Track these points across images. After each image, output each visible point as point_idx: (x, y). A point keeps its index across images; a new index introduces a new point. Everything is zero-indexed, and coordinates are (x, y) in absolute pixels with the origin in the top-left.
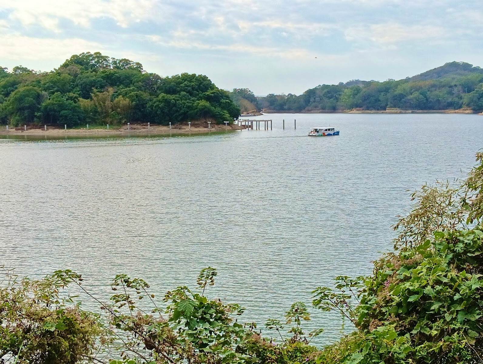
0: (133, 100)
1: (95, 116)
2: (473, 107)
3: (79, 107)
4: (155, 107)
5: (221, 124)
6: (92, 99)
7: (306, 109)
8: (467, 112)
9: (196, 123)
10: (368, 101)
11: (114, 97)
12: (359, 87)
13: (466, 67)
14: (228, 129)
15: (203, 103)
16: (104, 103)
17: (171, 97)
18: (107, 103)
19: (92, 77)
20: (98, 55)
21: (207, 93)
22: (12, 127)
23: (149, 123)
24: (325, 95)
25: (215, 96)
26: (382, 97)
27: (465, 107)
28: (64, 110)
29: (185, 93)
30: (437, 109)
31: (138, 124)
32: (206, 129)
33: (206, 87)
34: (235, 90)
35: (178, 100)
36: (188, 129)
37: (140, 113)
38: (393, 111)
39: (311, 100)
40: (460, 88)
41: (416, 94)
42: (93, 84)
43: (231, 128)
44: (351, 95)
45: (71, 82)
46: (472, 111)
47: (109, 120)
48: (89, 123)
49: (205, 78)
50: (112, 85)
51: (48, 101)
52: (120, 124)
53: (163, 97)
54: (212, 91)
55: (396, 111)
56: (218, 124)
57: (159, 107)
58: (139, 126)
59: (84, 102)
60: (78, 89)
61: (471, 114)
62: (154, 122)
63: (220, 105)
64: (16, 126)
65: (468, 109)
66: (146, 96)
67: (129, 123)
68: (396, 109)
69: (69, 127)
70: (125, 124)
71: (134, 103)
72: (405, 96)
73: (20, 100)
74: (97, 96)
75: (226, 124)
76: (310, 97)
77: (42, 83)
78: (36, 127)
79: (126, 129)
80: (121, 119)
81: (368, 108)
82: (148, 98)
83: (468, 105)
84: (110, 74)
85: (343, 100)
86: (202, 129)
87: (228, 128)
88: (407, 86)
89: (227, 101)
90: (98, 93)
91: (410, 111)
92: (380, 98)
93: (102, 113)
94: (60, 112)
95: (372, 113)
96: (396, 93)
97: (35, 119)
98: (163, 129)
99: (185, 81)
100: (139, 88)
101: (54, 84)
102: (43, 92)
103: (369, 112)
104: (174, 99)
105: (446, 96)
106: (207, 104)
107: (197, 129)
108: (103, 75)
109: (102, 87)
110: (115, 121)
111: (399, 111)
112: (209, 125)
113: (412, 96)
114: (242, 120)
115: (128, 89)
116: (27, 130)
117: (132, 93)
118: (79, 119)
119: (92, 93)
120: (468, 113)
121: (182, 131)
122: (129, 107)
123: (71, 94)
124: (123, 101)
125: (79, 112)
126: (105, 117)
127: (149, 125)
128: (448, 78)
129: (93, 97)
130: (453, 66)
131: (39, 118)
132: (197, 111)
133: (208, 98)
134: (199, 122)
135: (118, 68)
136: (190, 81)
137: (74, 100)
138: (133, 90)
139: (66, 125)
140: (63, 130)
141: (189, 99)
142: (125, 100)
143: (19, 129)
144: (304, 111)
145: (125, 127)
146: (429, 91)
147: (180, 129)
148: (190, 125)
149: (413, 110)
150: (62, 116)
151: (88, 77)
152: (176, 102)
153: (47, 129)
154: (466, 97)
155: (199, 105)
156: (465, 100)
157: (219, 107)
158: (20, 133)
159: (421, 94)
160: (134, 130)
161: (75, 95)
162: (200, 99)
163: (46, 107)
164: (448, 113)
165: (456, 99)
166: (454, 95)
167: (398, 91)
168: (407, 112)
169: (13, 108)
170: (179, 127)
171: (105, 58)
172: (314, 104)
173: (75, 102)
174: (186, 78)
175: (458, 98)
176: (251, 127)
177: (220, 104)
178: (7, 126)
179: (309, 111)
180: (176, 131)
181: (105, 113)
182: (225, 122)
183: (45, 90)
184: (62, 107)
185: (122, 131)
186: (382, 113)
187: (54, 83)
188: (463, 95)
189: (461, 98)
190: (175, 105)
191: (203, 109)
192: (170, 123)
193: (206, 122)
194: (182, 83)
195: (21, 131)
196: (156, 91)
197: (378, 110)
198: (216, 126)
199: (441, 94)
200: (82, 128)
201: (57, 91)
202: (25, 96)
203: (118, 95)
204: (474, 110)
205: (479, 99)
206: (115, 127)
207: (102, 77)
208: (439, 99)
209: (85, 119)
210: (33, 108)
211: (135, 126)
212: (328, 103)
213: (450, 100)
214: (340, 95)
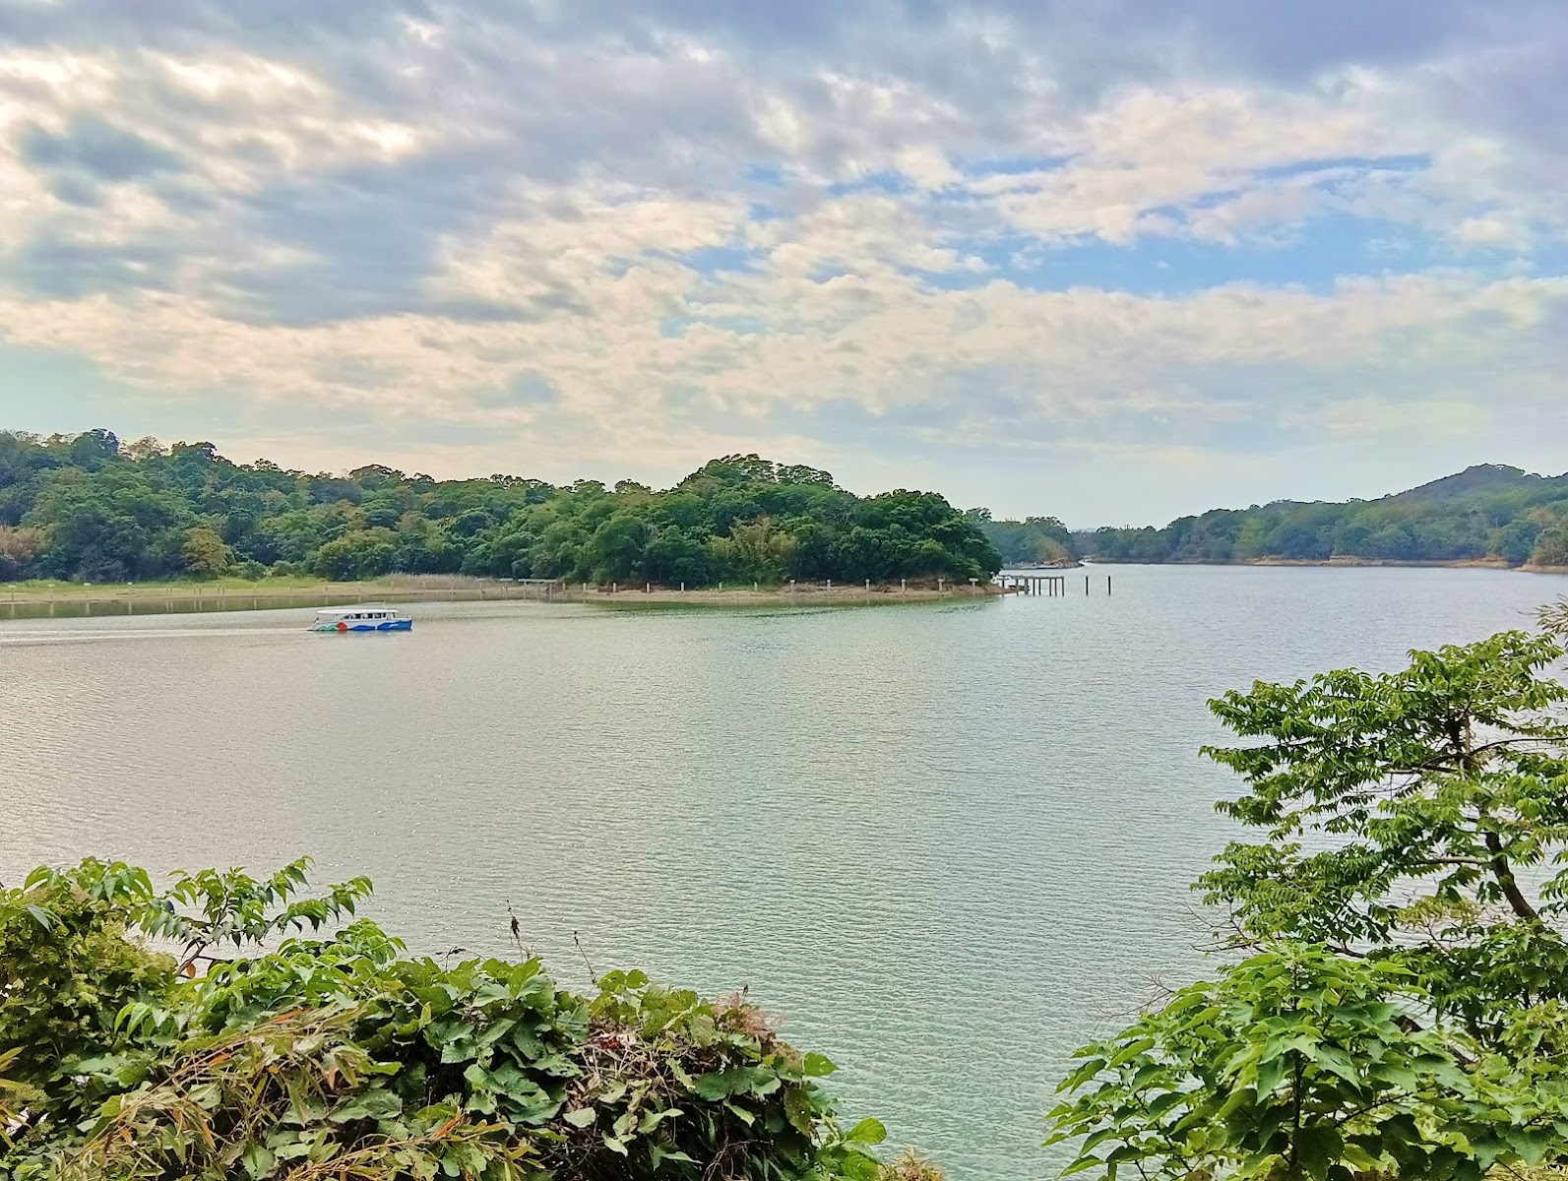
0: (803, 538)
1: (736, 567)
2: (1508, 556)
3: (709, 551)
4: (843, 552)
5: (966, 583)
6: (733, 538)
7: (1172, 556)
8: (1495, 564)
9: (917, 581)
10: (1294, 542)
11: (770, 532)
12: (1278, 513)
13: (1510, 474)
14: (978, 592)
15: (930, 544)
16: (753, 545)
17: (871, 533)
18: (757, 543)
19: (736, 498)
20: (753, 459)
21: (940, 526)
22: (594, 585)
23: (829, 581)
24: (1210, 531)
25: (955, 532)
26: (1321, 533)
27: (1491, 556)
28: (682, 556)
29: (898, 526)
30: (1436, 559)
31: (811, 582)
32: (934, 592)
33: (938, 515)
34: (1030, 519)
35: (884, 539)
36: (901, 591)
37: (814, 562)
38: (1344, 561)
39: (1182, 540)
40: (1483, 517)
41: (1391, 529)
42: (737, 511)
43: (983, 592)
44: (1260, 530)
45: (702, 507)
46: (1505, 563)
47: (759, 575)
48: (724, 580)
49: (938, 498)
50: (770, 513)
51: (657, 539)
52: (780, 582)
53: (858, 533)
54: (948, 523)
55: (1348, 562)
56: (958, 583)
57: (850, 552)
58: (812, 587)
59: (718, 544)
60: (712, 520)
61: (1503, 568)
62: (839, 579)
63: (963, 548)
64: (602, 584)
65: (1499, 558)
66: (827, 531)
67: (793, 581)
68: (1349, 557)
69: (689, 587)
70: (787, 582)
71: (805, 543)
72: (1369, 532)
73: (609, 538)
74: (741, 531)
75: (974, 584)
76: (1180, 534)
77: (650, 508)
78: (632, 586)
79: (789, 592)
80: (780, 573)
81: (1293, 556)
82: (831, 535)
83: (1498, 551)
84: (768, 492)
85: (1245, 540)
86: (926, 593)
87: (979, 590)
88: (1375, 514)
89: (977, 540)
90: (744, 527)
91: (1380, 563)
92: (1317, 537)
93: (749, 561)
94: (674, 559)
95: (1304, 565)
96: (1350, 526)
97: (632, 573)
98: (854, 592)
99: (900, 503)
100: (816, 518)
101: (671, 511)
102: (651, 526)
103: (1297, 562)
104: (876, 537)
105: (1453, 533)
106: (938, 547)
107: (918, 593)
108: (756, 494)
109: (752, 516)
110: (771, 578)
111: (1356, 560)
112: (941, 585)
113: (1383, 534)
114: (1006, 577)
115: (798, 518)
116: (617, 591)
117: (804, 527)
118: (708, 572)
119: (734, 526)
120: (1497, 568)
121: (890, 596)
122: (798, 553)
123: (698, 529)
124: (786, 541)
125: (707, 560)
126: (753, 570)
127: (829, 585)
128: (1471, 499)
129: (735, 534)
130: (1482, 474)
131: (639, 569)
132: (918, 559)
133: (940, 536)
134: (922, 580)
135: (787, 482)
136: (910, 505)
137: (702, 538)
138: (806, 521)
139: (682, 584)
140: (678, 592)
141: (905, 538)
142: (789, 539)
143: (604, 591)
144: (1168, 559)
145: (786, 588)
146: (1417, 523)
147: (886, 592)
148: (903, 585)
149: (1387, 561)
150: (677, 568)
151: (729, 498)
152: (881, 543)
153: (652, 590)
154: (1495, 535)
155: (923, 547)
156: (1493, 543)
157: (962, 552)
158: (604, 597)
159: (1401, 528)
160: (801, 594)
161: (705, 530)
162: (928, 536)
163: (651, 551)
164: (1456, 567)
165: (1474, 540)
166: (1471, 531)
167: (1354, 524)
168: (1373, 563)
169: (597, 553)
170: (885, 588)
171: (767, 464)
172: (1187, 547)
173: (703, 542)
174: (902, 497)
175: (1480, 538)
176: (1025, 589)
177: (963, 546)
178: (585, 584)
179: (1178, 561)
180: (877, 596)
181: (755, 562)
182: (971, 580)
183: (654, 522)
184: (679, 550)
185: (779, 595)
186: (1322, 565)
187: (671, 509)
188: (1488, 531)
189: (1486, 537)
190: (878, 548)
191: (930, 555)
192: (868, 581)
193: (936, 580)
194: (893, 509)
195: (606, 593)
196: (848, 523)
197: (1314, 558)
198: (954, 587)
199: (1444, 529)
200: (711, 589)
201: (673, 523)
202: (617, 532)
203: (778, 530)
204: (1509, 561)
205: (1520, 539)
206: (769, 587)
207: (755, 499)
208: (1440, 538)
209: (718, 573)
210: (628, 553)
211: (805, 586)
212: (1217, 544)
213: (1462, 541)
214: (1239, 530)
